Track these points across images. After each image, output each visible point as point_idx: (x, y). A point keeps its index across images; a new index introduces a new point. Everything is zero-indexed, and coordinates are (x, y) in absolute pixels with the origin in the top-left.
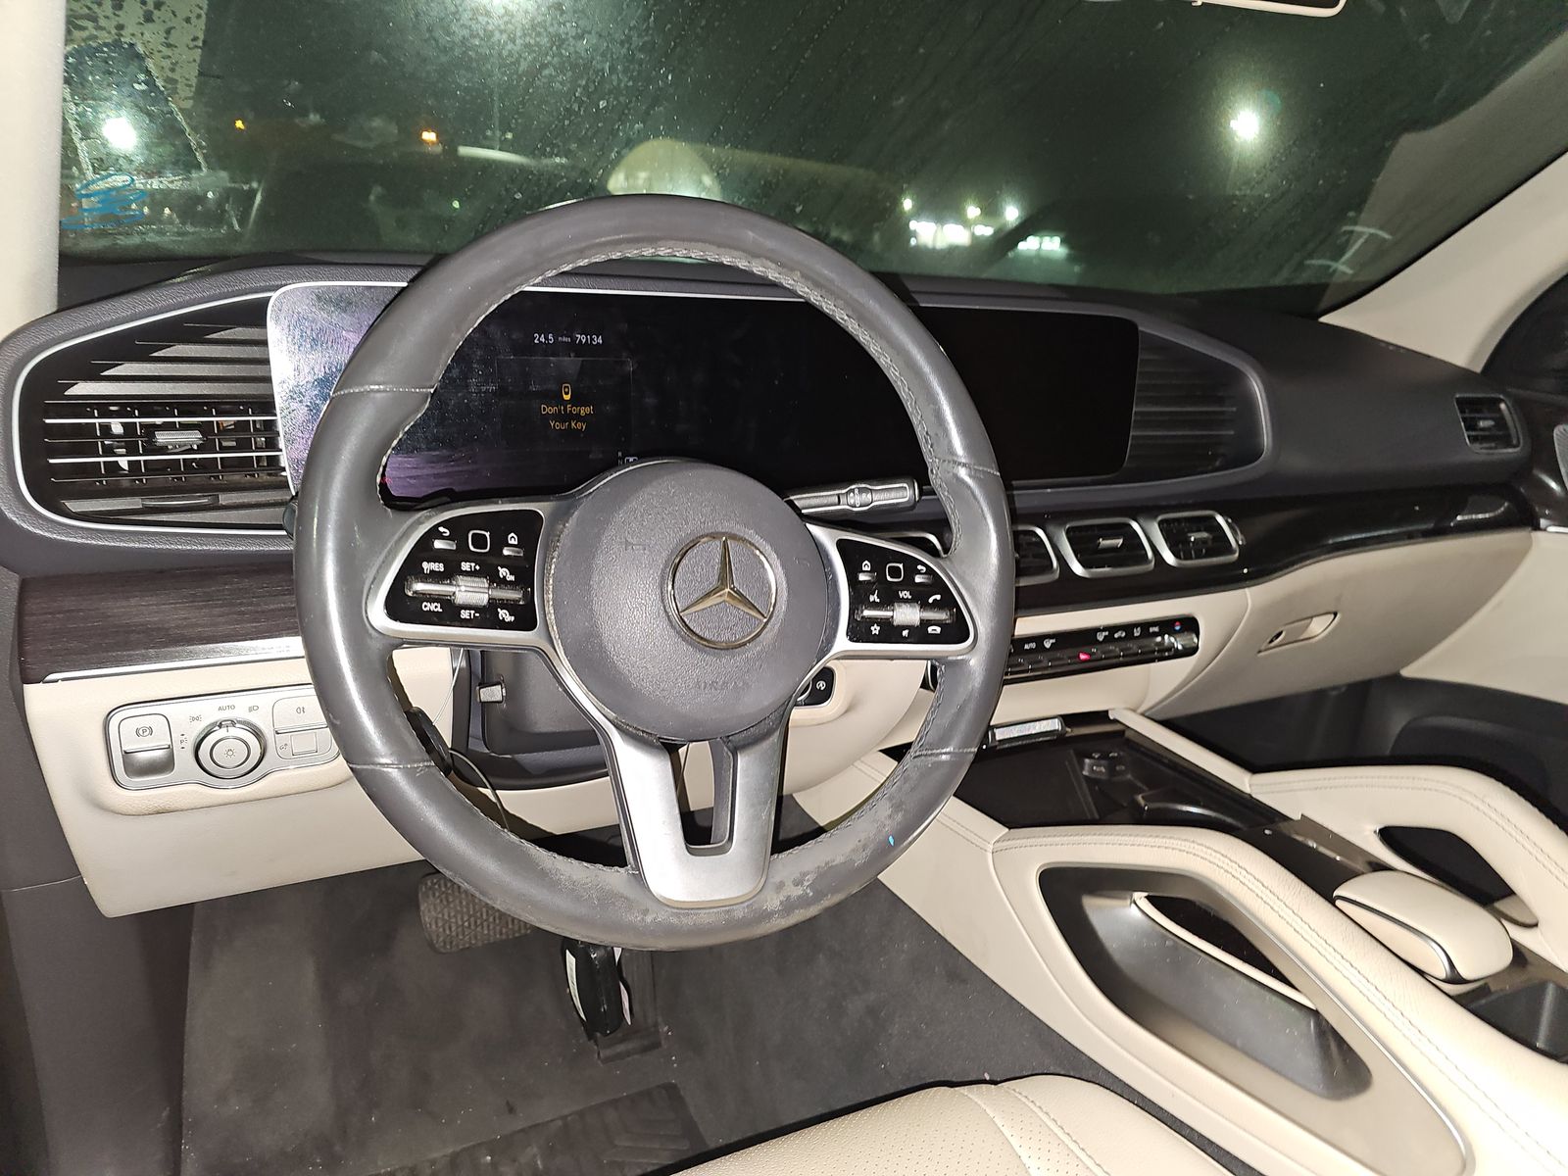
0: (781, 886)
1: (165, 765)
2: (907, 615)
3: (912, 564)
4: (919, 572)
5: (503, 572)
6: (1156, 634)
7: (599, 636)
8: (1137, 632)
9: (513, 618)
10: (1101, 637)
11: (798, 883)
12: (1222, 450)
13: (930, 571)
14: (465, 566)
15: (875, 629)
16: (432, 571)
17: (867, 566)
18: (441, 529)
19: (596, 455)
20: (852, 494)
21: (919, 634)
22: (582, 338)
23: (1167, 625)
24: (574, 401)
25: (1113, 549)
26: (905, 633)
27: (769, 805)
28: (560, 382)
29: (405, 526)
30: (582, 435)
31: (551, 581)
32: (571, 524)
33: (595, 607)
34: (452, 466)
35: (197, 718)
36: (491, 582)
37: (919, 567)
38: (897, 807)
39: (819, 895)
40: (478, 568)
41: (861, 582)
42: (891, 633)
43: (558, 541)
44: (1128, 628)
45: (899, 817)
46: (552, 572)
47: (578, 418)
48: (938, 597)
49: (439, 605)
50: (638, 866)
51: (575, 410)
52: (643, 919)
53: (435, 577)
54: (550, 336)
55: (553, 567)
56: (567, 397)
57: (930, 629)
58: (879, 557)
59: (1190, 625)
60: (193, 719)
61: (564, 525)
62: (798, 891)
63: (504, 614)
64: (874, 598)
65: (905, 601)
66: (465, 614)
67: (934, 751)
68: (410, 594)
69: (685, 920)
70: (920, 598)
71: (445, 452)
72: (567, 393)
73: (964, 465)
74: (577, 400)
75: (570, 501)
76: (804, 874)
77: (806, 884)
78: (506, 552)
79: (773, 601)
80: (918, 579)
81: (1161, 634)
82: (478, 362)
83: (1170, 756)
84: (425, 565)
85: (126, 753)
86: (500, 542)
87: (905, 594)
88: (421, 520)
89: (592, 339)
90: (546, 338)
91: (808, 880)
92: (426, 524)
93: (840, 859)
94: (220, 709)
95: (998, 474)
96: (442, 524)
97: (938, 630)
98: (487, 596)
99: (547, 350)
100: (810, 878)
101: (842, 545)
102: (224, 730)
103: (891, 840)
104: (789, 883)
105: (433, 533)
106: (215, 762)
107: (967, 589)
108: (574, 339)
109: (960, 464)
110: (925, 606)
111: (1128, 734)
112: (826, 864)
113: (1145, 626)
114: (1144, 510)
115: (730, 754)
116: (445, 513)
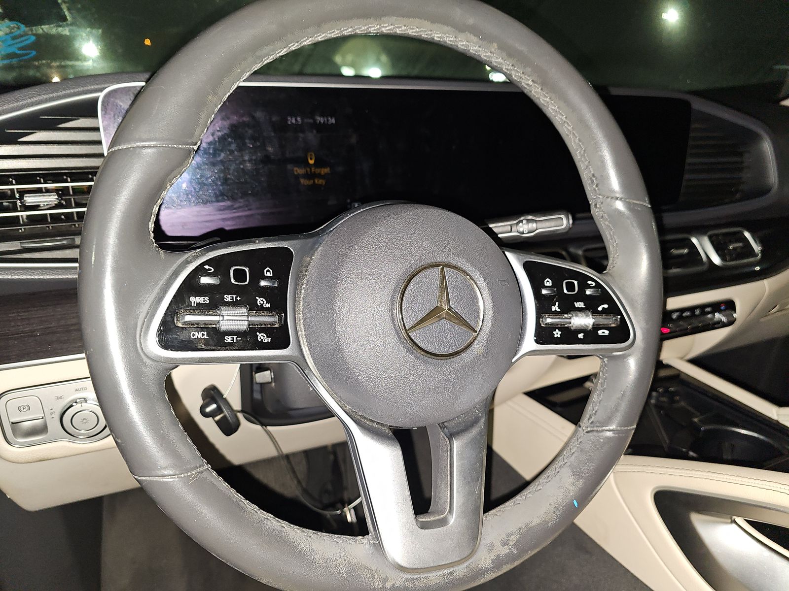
0: (491, 547)
1: (42, 430)
2: (582, 321)
3: (583, 280)
4: (589, 287)
5: (260, 301)
6: (709, 313)
7: (341, 352)
8: (697, 312)
9: (269, 340)
10: (674, 316)
11: (505, 543)
12: (741, 187)
13: (598, 286)
14: (228, 298)
15: (557, 334)
16: (199, 304)
17: (548, 283)
18: (207, 267)
19: (332, 202)
20: (521, 224)
21: (591, 336)
22: (320, 119)
23: (716, 307)
24: (316, 164)
25: (682, 256)
26: (581, 336)
27: (480, 481)
28: (307, 150)
29: (175, 266)
30: (323, 189)
31: (301, 304)
32: (317, 256)
33: (338, 329)
34: (234, 213)
35: (61, 398)
36: (251, 309)
37: (590, 282)
38: (578, 475)
39: (522, 552)
40: (239, 298)
41: (544, 295)
42: (570, 336)
43: (306, 271)
44: (692, 309)
45: (581, 482)
46: (302, 296)
47: (320, 176)
48: (606, 306)
49: (205, 333)
50: (378, 537)
51: (318, 171)
52: (383, 586)
53: (202, 309)
54: (299, 119)
55: (303, 292)
56: (311, 162)
57: (600, 332)
58: (558, 275)
59: (730, 305)
60: (59, 398)
61: (311, 258)
62: (505, 551)
63: (262, 337)
64: (555, 308)
65: (580, 310)
66: (228, 339)
67: (604, 428)
68: (180, 325)
69: (417, 584)
70: (591, 307)
71: (228, 203)
72: (311, 159)
73: (621, 199)
74: (319, 163)
75: (315, 239)
76: (509, 535)
77: (511, 543)
78: (263, 283)
79: (482, 317)
80: (588, 292)
81: (713, 312)
82: (250, 139)
83: (713, 392)
84: (192, 299)
85: (13, 423)
86: (258, 275)
87: (580, 305)
88: (189, 260)
89: (328, 120)
90: (296, 120)
91: (513, 540)
92: (193, 263)
93: (536, 521)
94: (76, 390)
95: (650, 206)
96: (207, 262)
97: (607, 332)
98: (246, 323)
99: (298, 129)
100: (514, 538)
101: (527, 266)
102: (79, 405)
103: (575, 503)
104: (498, 544)
105: (199, 271)
106: (75, 428)
107: (626, 299)
108: (315, 121)
109: (617, 198)
110: (595, 312)
111: (682, 376)
112: (526, 525)
113: (702, 307)
114: (700, 229)
115: (447, 439)
116: (210, 253)
